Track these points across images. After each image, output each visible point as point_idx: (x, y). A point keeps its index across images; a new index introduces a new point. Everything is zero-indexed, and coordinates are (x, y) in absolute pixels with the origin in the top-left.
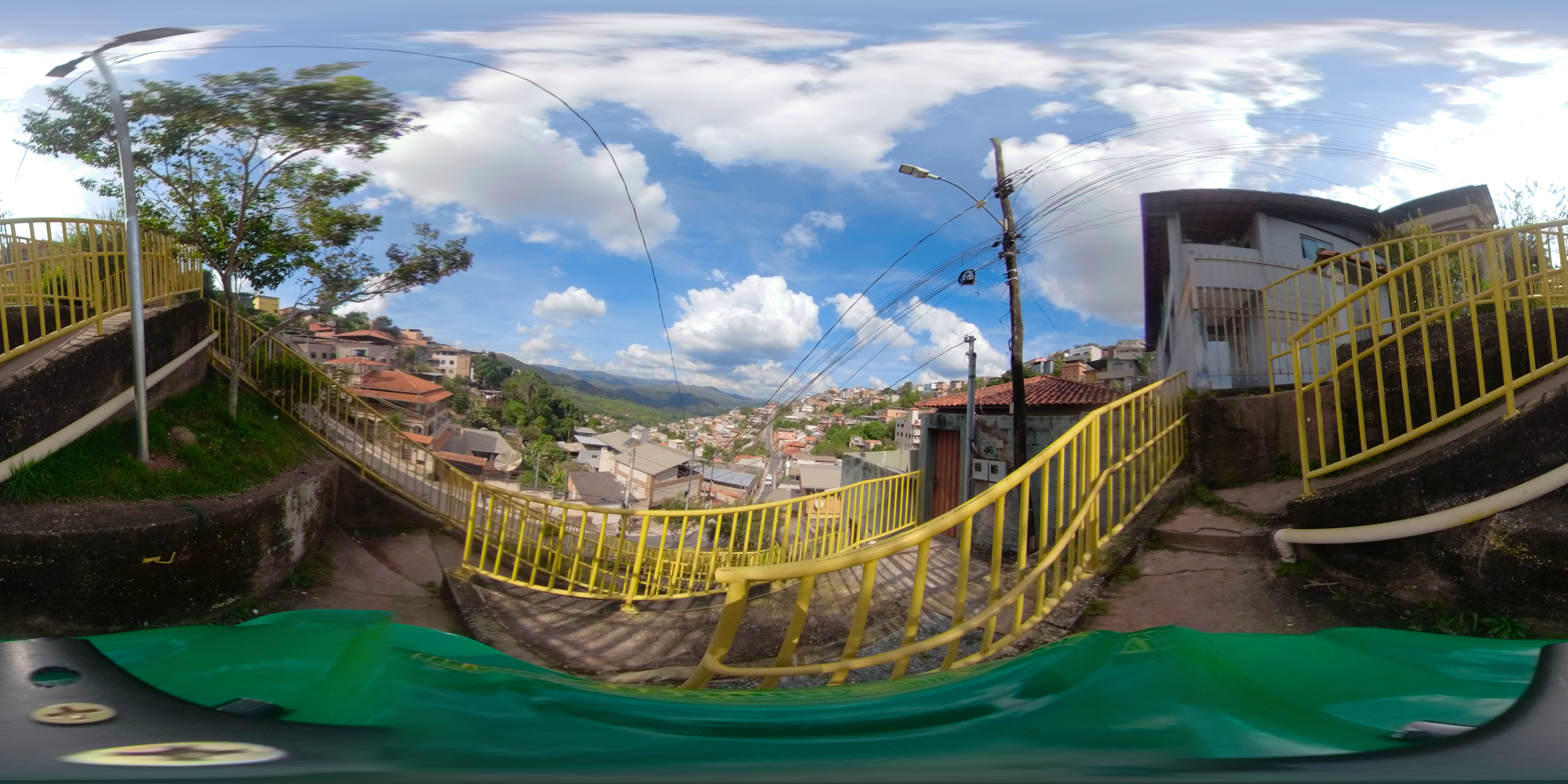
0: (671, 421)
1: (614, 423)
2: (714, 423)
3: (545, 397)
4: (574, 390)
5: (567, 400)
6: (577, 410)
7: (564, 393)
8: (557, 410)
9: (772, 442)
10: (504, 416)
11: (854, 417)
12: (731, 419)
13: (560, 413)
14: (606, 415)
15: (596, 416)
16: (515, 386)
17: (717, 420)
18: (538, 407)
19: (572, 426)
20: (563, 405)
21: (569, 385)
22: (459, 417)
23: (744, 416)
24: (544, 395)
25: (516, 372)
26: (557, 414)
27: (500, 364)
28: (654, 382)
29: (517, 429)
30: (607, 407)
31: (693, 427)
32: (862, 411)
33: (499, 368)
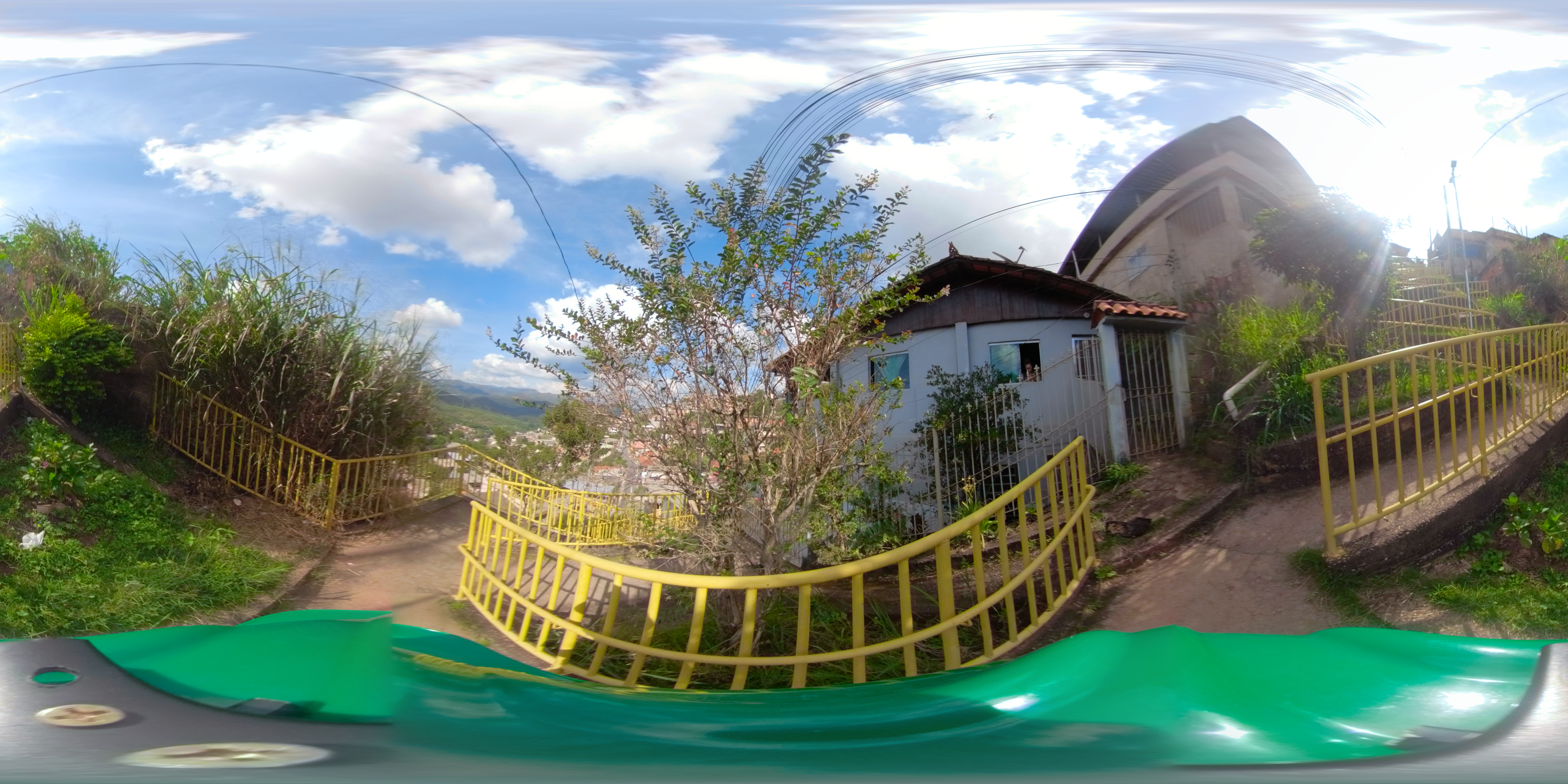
0: (528, 430)
1: (472, 432)
14: (464, 424)
28: (509, 390)
30: (466, 416)
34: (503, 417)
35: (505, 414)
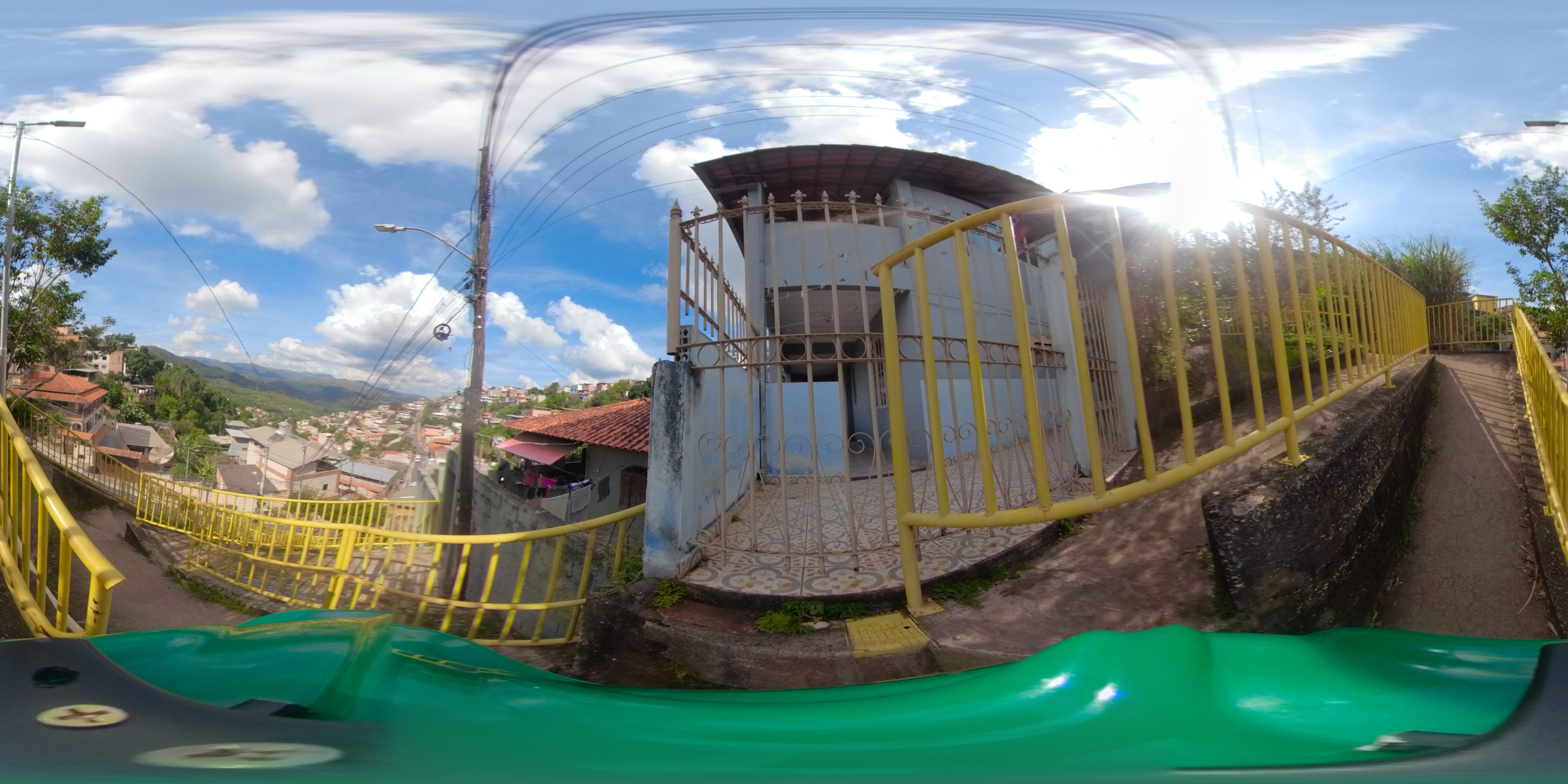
0: (323, 415)
1: (266, 416)
2: (364, 418)
3: (197, 390)
4: (227, 382)
5: (219, 393)
6: (229, 403)
7: (216, 385)
8: (209, 402)
9: (419, 438)
10: (157, 410)
11: (501, 416)
12: (380, 413)
13: (212, 406)
14: (258, 407)
15: (248, 409)
16: (167, 381)
17: (366, 414)
18: (191, 401)
19: (224, 419)
20: (215, 398)
21: (222, 377)
22: (113, 412)
23: (393, 412)
24: (196, 388)
25: (168, 366)
26: (209, 407)
27: (153, 358)
28: (306, 375)
29: (170, 422)
30: (260, 399)
31: (342, 421)
32: (508, 410)
33: (151, 362)
34: (298, 401)
35: (300, 399)
